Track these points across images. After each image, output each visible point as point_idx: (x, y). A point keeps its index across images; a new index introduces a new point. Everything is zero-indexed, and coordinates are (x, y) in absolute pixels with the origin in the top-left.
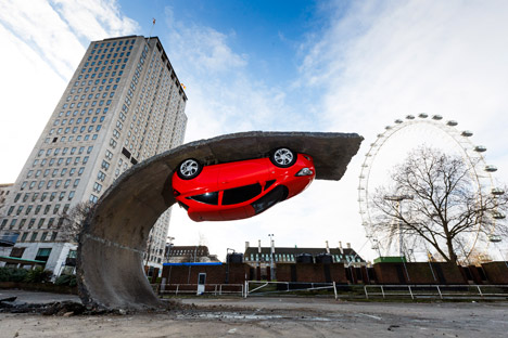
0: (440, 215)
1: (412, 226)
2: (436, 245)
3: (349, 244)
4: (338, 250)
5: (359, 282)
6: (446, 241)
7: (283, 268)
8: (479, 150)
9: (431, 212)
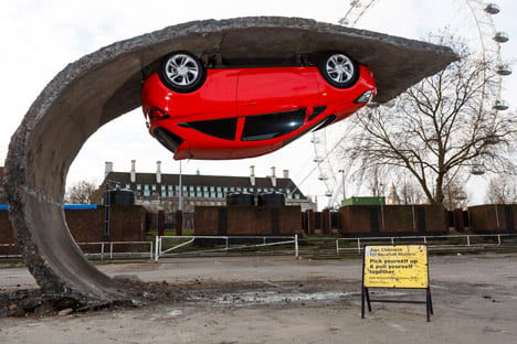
0: (439, 141)
1: (399, 154)
2: (423, 182)
3: (286, 171)
4: (268, 180)
5: (317, 231)
6: (437, 176)
7: (206, 213)
8: (500, 39)
9: (429, 135)
